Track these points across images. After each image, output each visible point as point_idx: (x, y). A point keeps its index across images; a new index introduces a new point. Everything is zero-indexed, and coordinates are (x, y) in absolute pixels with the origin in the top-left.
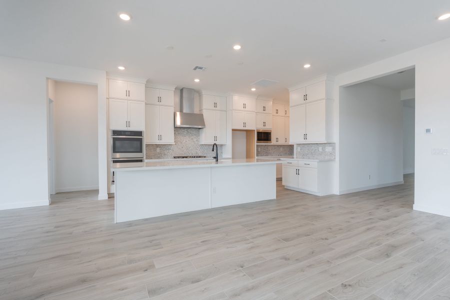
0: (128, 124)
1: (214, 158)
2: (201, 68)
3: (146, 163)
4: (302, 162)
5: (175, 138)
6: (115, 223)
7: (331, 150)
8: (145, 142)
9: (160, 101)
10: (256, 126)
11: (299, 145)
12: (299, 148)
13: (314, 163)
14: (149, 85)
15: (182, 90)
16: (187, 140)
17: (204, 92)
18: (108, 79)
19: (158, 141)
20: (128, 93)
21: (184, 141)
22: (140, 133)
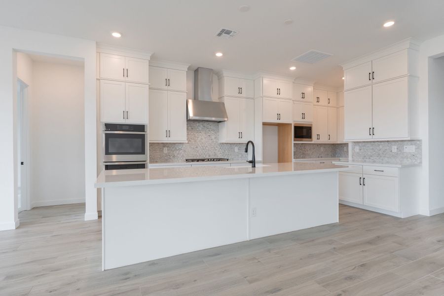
0: (126, 114)
1: (250, 162)
2: (228, 32)
3: (150, 169)
4: (369, 168)
5: (188, 135)
6: (103, 270)
7: (414, 151)
8: (149, 140)
9: (168, 84)
10: (292, 118)
11: (356, 143)
12: (357, 149)
13: (392, 170)
14: (154, 62)
15: (196, 71)
16: (203, 137)
17: (225, 74)
18: (99, 53)
19: (166, 139)
20: (126, 73)
21: (199, 139)
22: (141, 128)
